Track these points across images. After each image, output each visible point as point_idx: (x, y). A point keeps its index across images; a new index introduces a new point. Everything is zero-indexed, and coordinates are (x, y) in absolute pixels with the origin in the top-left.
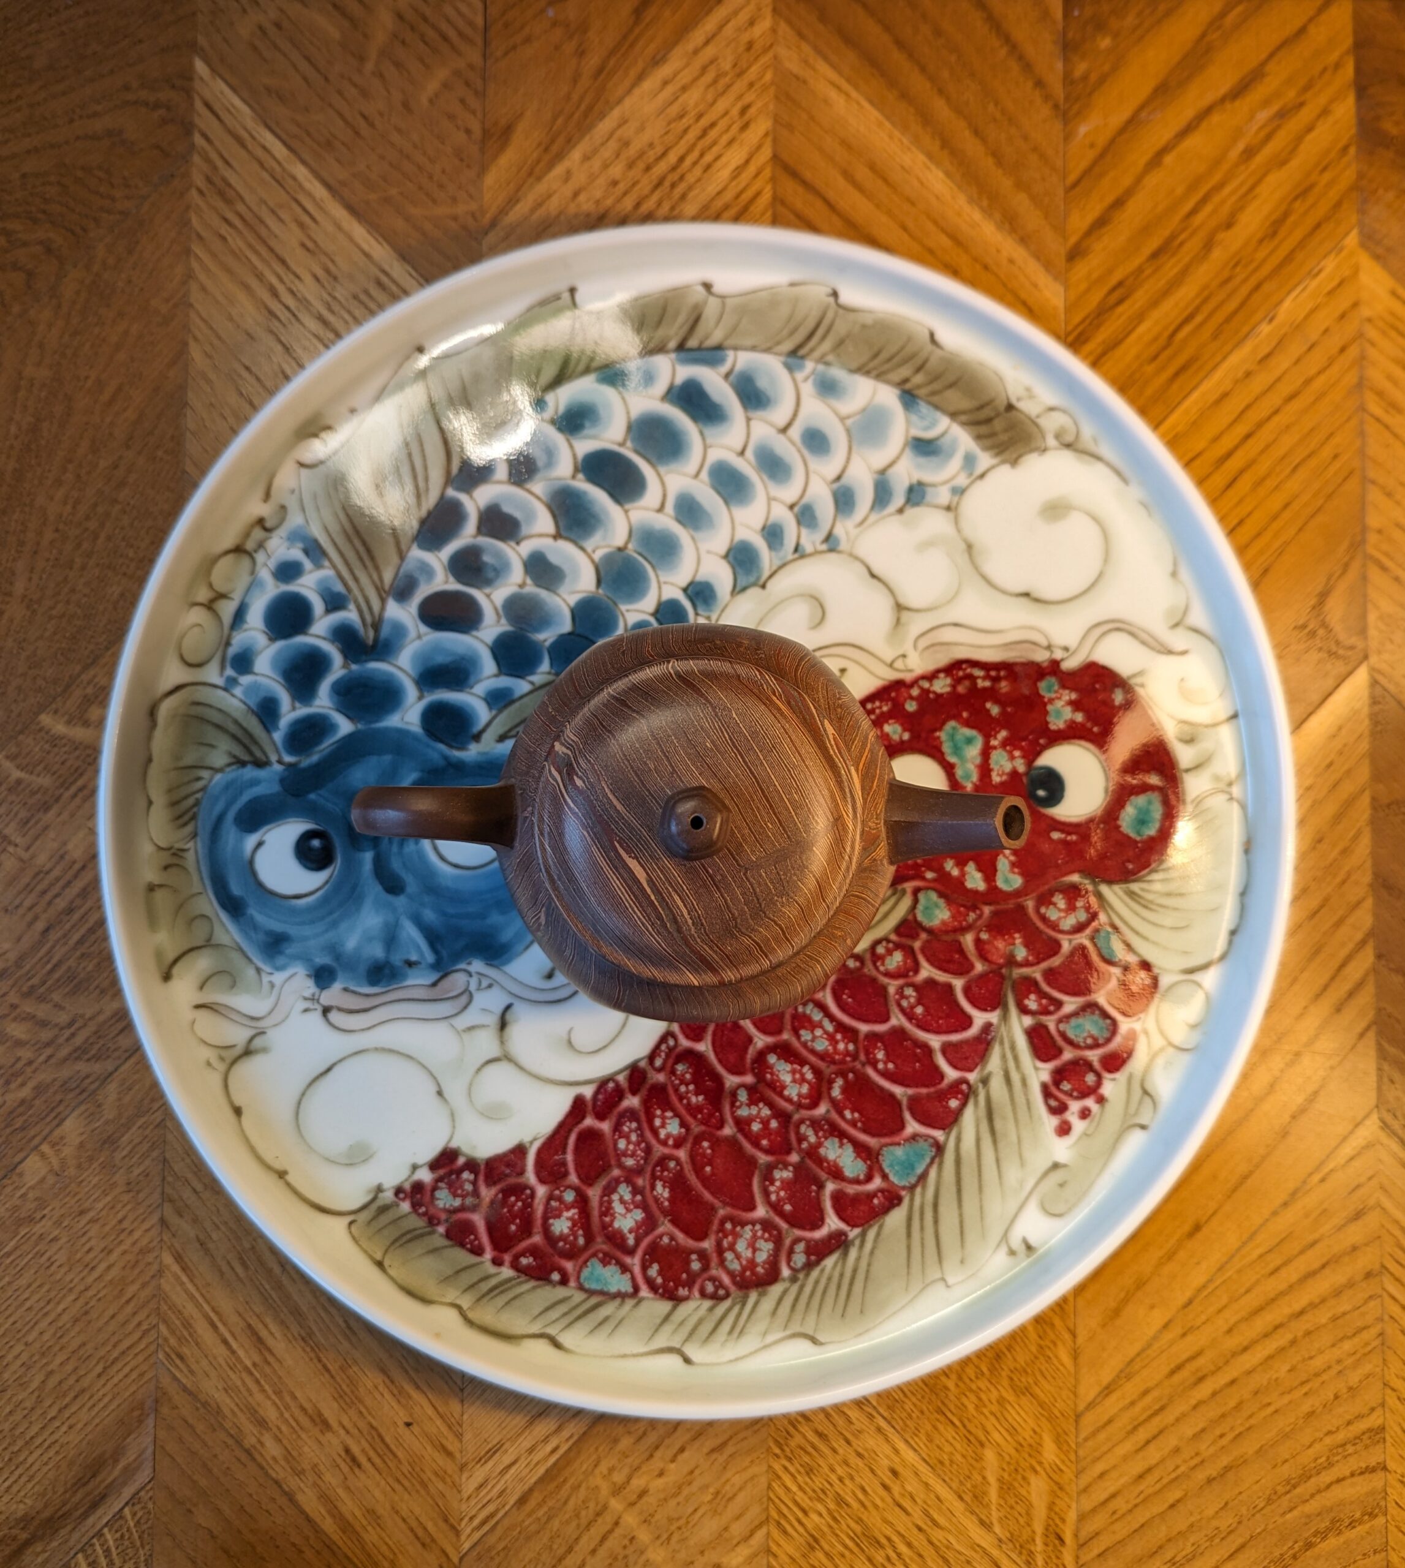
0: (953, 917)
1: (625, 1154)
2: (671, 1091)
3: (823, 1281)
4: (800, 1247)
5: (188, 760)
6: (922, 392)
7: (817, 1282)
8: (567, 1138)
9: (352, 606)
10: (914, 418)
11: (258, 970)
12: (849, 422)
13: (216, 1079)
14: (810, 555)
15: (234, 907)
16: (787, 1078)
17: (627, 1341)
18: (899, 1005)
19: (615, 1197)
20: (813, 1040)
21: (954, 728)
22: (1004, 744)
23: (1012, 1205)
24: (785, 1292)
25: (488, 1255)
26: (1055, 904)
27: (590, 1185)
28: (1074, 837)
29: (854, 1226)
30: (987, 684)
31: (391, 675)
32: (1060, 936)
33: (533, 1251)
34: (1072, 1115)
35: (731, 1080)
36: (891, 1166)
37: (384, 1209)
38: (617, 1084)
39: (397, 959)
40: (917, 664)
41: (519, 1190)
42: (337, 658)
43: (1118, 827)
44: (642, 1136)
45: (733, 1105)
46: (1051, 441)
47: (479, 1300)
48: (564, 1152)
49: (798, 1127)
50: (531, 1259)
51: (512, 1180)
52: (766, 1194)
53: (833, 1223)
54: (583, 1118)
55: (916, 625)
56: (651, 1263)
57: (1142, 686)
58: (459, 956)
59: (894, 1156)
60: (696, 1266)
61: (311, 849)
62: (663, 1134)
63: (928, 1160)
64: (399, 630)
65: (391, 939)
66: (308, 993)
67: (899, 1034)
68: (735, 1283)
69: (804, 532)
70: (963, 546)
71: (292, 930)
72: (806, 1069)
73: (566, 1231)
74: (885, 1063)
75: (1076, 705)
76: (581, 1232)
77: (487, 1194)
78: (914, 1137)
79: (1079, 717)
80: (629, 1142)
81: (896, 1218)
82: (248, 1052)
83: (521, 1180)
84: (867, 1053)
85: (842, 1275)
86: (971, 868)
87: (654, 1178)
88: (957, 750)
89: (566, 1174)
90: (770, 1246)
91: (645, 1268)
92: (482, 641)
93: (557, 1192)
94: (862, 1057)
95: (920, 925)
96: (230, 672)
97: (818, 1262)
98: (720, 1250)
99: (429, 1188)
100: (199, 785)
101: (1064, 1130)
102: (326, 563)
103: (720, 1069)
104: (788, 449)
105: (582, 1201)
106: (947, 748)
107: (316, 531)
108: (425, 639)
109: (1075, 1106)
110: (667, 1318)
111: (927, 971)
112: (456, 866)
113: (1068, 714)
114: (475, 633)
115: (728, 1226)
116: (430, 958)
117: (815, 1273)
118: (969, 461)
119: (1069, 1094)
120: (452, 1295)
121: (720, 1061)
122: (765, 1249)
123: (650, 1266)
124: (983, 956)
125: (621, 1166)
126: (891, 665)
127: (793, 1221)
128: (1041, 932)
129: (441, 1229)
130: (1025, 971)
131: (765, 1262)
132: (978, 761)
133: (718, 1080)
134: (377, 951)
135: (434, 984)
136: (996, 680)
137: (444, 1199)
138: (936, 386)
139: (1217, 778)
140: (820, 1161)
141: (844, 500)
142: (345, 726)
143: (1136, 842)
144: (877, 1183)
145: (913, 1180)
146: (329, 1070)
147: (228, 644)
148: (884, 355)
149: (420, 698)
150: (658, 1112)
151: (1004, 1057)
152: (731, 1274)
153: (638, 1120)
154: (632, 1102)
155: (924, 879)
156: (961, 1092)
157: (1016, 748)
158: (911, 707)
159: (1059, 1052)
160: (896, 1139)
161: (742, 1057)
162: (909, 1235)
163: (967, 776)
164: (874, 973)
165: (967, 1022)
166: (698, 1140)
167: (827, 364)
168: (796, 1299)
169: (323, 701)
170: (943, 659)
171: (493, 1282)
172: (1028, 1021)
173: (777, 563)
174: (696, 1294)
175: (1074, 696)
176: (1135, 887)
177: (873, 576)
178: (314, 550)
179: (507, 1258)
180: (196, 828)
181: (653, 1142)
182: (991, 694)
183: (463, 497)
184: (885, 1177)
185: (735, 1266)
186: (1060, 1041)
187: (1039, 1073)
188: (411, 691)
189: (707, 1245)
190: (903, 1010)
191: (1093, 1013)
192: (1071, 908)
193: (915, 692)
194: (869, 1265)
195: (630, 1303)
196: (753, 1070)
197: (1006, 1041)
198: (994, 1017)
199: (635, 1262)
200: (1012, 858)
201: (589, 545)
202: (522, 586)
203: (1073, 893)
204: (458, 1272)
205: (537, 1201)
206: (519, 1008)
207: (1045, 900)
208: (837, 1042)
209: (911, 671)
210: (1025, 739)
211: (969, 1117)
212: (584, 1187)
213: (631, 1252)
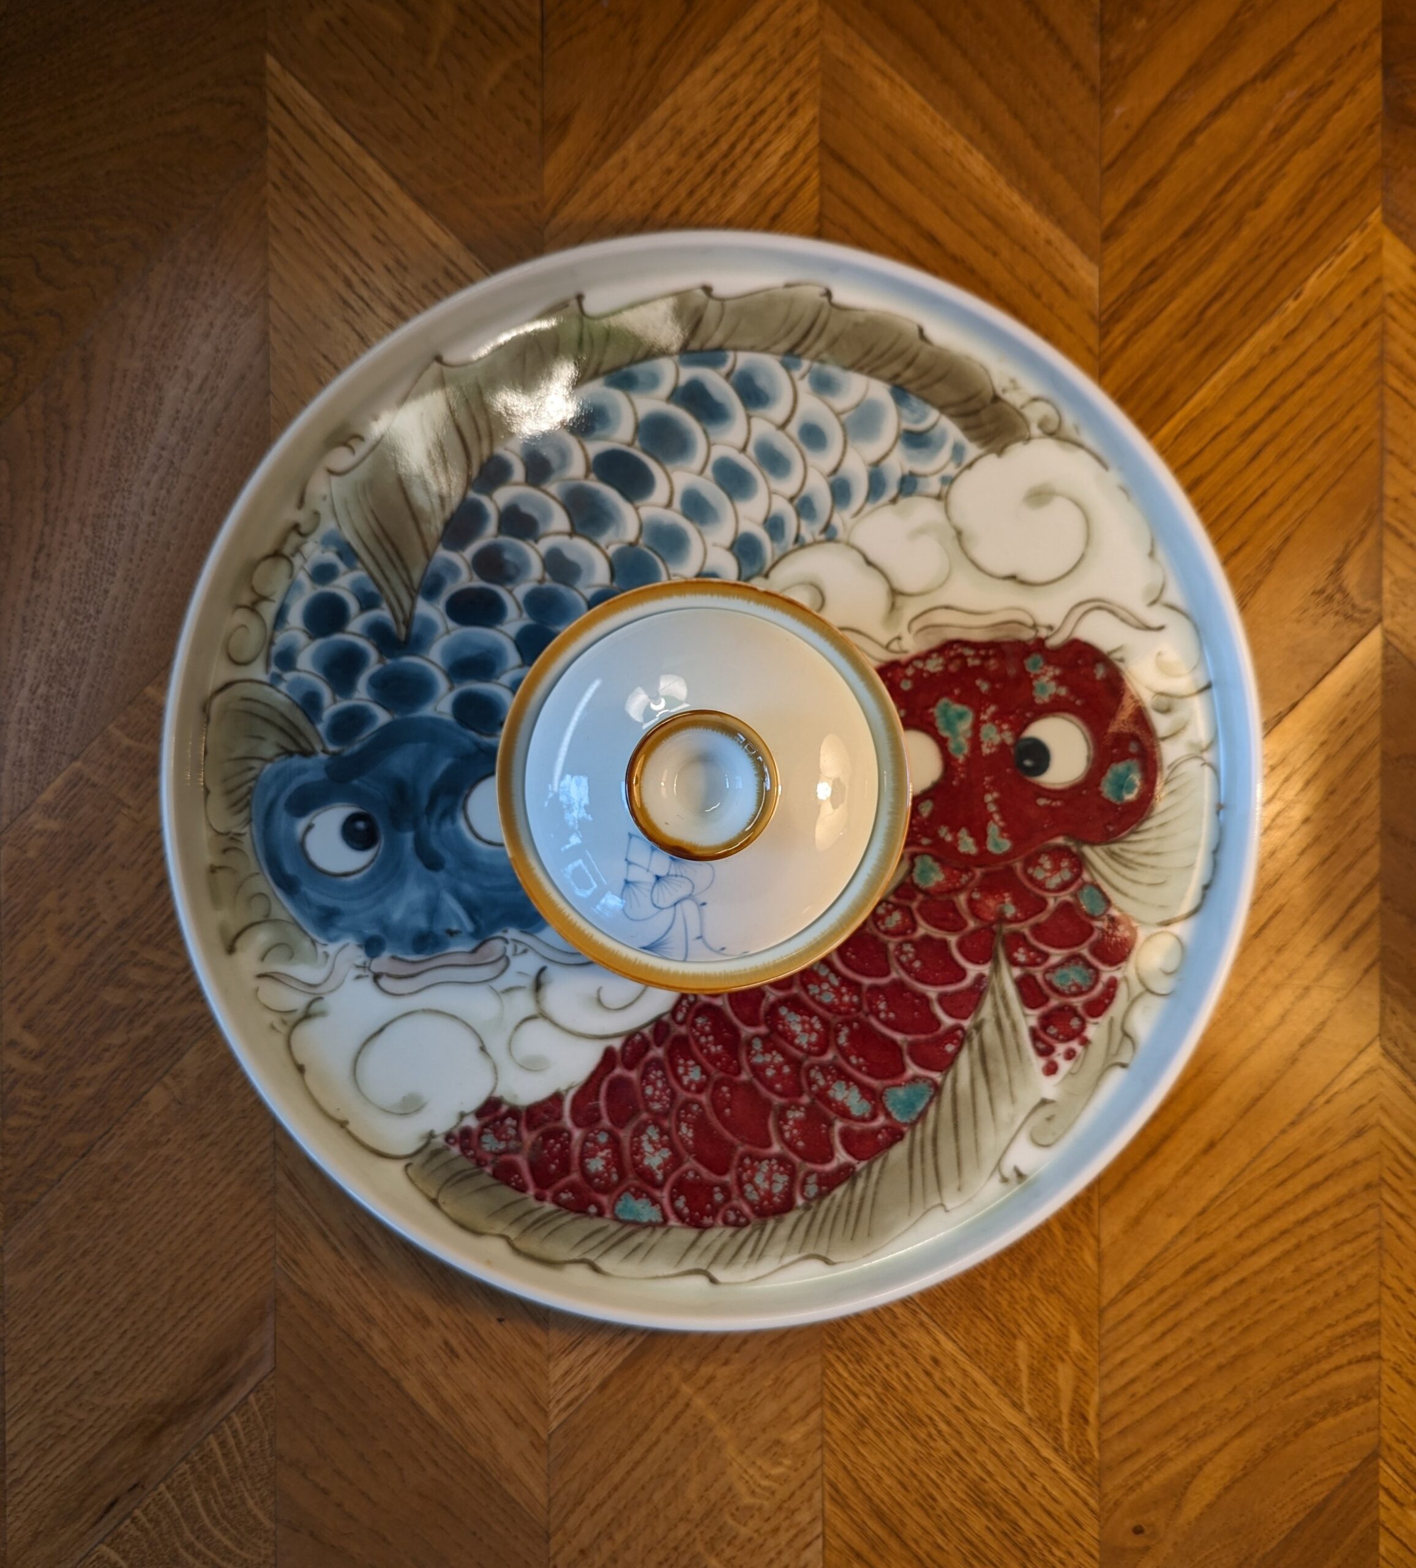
0: (947, 879)
1: (652, 1099)
2: (692, 1041)
3: (834, 1209)
4: (813, 1179)
5: (240, 752)
6: (912, 386)
7: (828, 1210)
8: (599, 1086)
9: (384, 605)
10: (905, 412)
11: (314, 942)
12: (844, 417)
13: (279, 1041)
14: (810, 545)
15: (288, 885)
16: (797, 1028)
17: (658, 1266)
18: (899, 960)
19: (644, 1138)
20: (820, 994)
21: (947, 705)
22: (993, 718)
23: (1005, 1138)
24: (799, 1219)
25: (531, 1192)
26: (1041, 865)
27: (622, 1128)
28: (1059, 803)
29: (860, 1159)
30: (977, 662)
31: (423, 668)
32: (1046, 894)
33: (572, 1187)
34: (1059, 1058)
35: (747, 1031)
36: (894, 1105)
37: (436, 1153)
38: (643, 1036)
39: (439, 929)
40: (911, 645)
41: (558, 1133)
42: (373, 654)
43: (1099, 793)
44: (667, 1084)
45: (748, 1053)
46: (1035, 430)
47: (524, 1231)
48: (597, 1099)
49: (808, 1070)
50: (570, 1195)
51: (551, 1125)
52: (781, 1132)
53: (842, 1156)
54: (613, 1068)
55: (910, 609)
56: (679, 1196)
57: (1122, 660)
58: (495, 925)
59: (897, 1096)
60: (718, 1197)
61: (356, 831)
62: (686, 1080)
63: (927, 1099)
64: (429, 626)
65: (433, 910)
66: (359, 962)
67: (899, 985)
68: (754, 1212)
69: (804, 523)
70: (953, 533)
71: (341, 905)
72: (814, 1020)
73: (601, 1169)
74: (887, 1013)
75: (1060, 680)
76: (614, 1170)
77: (529, 1137)
78: (915, 1079)
79: (1063, 691)
80: (655, 1089)
81: (899, 1152)
82: (307, 1016)
83: (558, 1125)
84: (870, 1004)
85: (850, 1203)
86: (963, 834)
87: (679, 1120)
88: (949, 725)
89: (599, 1119)
90: (785, 1178)
91: (672, 1200)
92: (506, 634)
93: (592, 1135)
94: (866, 1008)
95: (916, 887)
96: (274, 669)
97: (829, 1192)
98: (740, 1184)
99: (476, 1134)
100: (251, 774)
101: (1051, 1069)
102: (359, 565)
103: (736, 1021)
104: (786, 444)
105: (615, 1143)
106: (940, 723)
107: (348, 535)
108: (453, 634)
109: (1061, 1048)
110: (693, 1244)
111: (924, 929)
112: (490, 843)
113: (1052, 688)
114: (499, 627)
115: (747, 1161)
116: (469, 926)
117: (826, 1202)
118: (958, 451)
119: (1056, 1038)
120: (500, 1227)
121: (736, 1014)
122: (781, 1182)
123: (677, 1199)
124: (975, 915)
125: (649, 1110)
126: (887, 647)
127: (806, 1156)
128: (1029, 891)
129: (488, 1170)
130: (1014, 926)
131: (780, 1193)
132: (969, 734)
133: (735, 1031)
134: (421, 922)
135: (474, 951)
136: (986, 658)
137: (490, 1143)
138: (925, 380)
139: (1192, 745)
140: (829, 1102)
141: (840, 491)
142: (383, 717)
143: (1116, 806)
144: (881, 1120)
145: (914, 1117)
146: (381, 1030)
147: (271, 643)
148: (876, 352)
149: (451, 689)
150: (681, 1061)
151: (995, 1006)
152: (751, 1204)
153: (663, 1069)
154: (658, 1052)
155: (920, 845)
156: (957, 1038)
157: (1004, 722)
158: (906, 686)
159: (1047, 999)
160: (898, 1081)
161: (756, 1011)
162: (911, 1166)
163: (959, 749)
164: (875, 931)
165: (962, 974)
166: (718, 1085)
167: (822, 362)
168: (810, 1226)
169: (362, 694)
170: (934, 640)
171: (537, 1215)
172: (1017, 972)
173: (778, 553)
174: (720, 1222)
175: (1058, 672)
176: (1116, 847)
177: (869, 563)
178: (347, 553)
179: (549, 1194)
180: (250, 813)
181: (677, 1087)
182: (980, 671)
183: (484, 499)
184: (888, 1115)
185: (754, 1197)
186: (1047, 990)
187: (1027, 1020)
188: (442, 683)
189: (728, 1178)
190: (902, 965)
191: (1077, 964)
192: (1056, 869)
193: (910, 672)
194: (875, 1193)
195: (660, 1232)
196: (766, 1021)
197: (997, 990)
198: (985, 969)
199: (664, 1195)
200: (1002, 824)
201: (603, 541)
202: (542, 581)
203: (1059, 854)
204: (505, 1207)
205: (574, 1142)
206: (553, 971)
207: (1032, 861)
208: (842, 995)
209: (905, 652)
210: (1012, 713)
211: (964, 1062)
212: (616, 1130)
213: (660, 1186)
